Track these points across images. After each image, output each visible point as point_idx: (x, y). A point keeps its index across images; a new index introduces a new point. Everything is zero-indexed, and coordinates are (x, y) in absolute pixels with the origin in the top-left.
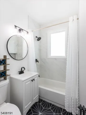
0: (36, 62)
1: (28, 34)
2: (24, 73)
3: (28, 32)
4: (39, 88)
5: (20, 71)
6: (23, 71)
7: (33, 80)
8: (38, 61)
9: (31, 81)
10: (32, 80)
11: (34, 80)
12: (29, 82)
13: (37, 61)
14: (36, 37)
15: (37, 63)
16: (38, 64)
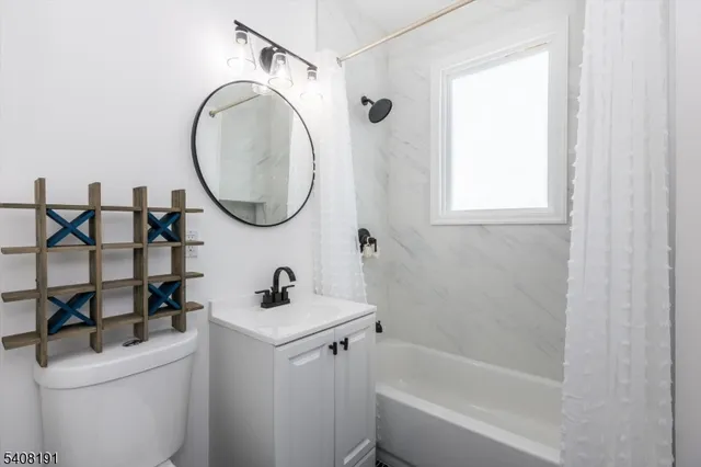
0: (363, 243)
1: (314, 75)
2: (288, 302)
3: (312, 67)
4: (380, 398)
5: (267, 292)
6: (284, 289)
7: (340, 348)
8: (373, 241)
9: (326, 347)
10: (334, 347)
11: (346, 348)
12: (316, 355)
13: (365, 238)
14: (365, 101)
15: (368, 249)
16: (377, 255)
